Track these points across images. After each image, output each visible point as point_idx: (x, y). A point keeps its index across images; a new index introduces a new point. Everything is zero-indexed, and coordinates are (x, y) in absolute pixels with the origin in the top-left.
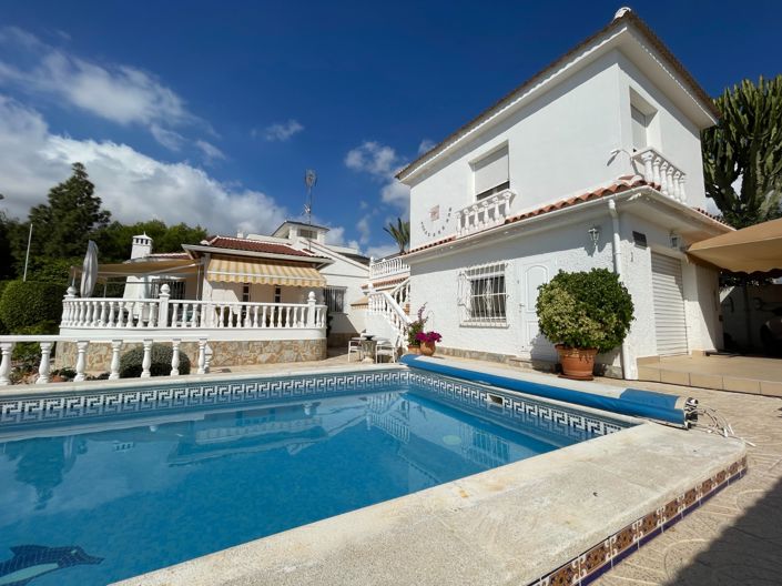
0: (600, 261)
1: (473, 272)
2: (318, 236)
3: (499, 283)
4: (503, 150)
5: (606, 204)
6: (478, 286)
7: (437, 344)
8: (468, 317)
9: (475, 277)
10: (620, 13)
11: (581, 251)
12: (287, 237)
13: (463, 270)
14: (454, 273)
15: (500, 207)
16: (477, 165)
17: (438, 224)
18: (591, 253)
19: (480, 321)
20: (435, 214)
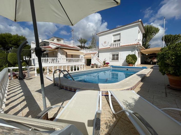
0: (133, 53)
1: (112, 53)
2: (62, 41)
3: (118, 55)
4: (119, 34)
5: (136, 46)
6: (113, 55)
7: (109, 64)
8: (111, 60)
9: (113, 54)
10: (140, 20)
11: (131, 52)
12: (53, 41)
13: (111, 53)
14: (109, 53)
15: (119, 43)
16: (114, 35)
17: (105, 45)
18: (132, 52)
19: (113, 61)
20: (105, 43)
